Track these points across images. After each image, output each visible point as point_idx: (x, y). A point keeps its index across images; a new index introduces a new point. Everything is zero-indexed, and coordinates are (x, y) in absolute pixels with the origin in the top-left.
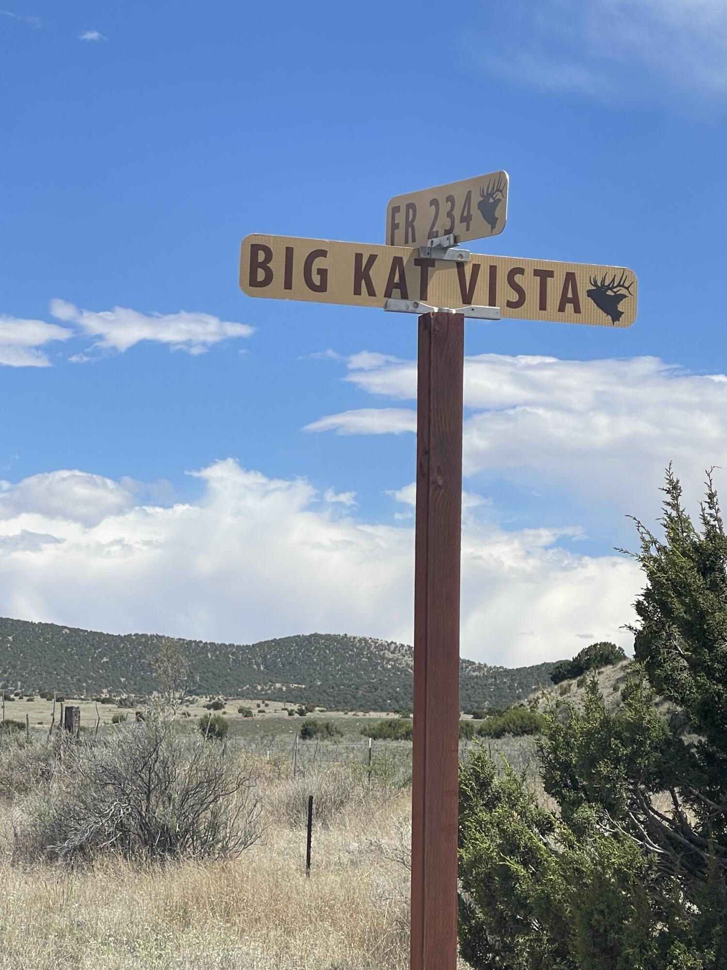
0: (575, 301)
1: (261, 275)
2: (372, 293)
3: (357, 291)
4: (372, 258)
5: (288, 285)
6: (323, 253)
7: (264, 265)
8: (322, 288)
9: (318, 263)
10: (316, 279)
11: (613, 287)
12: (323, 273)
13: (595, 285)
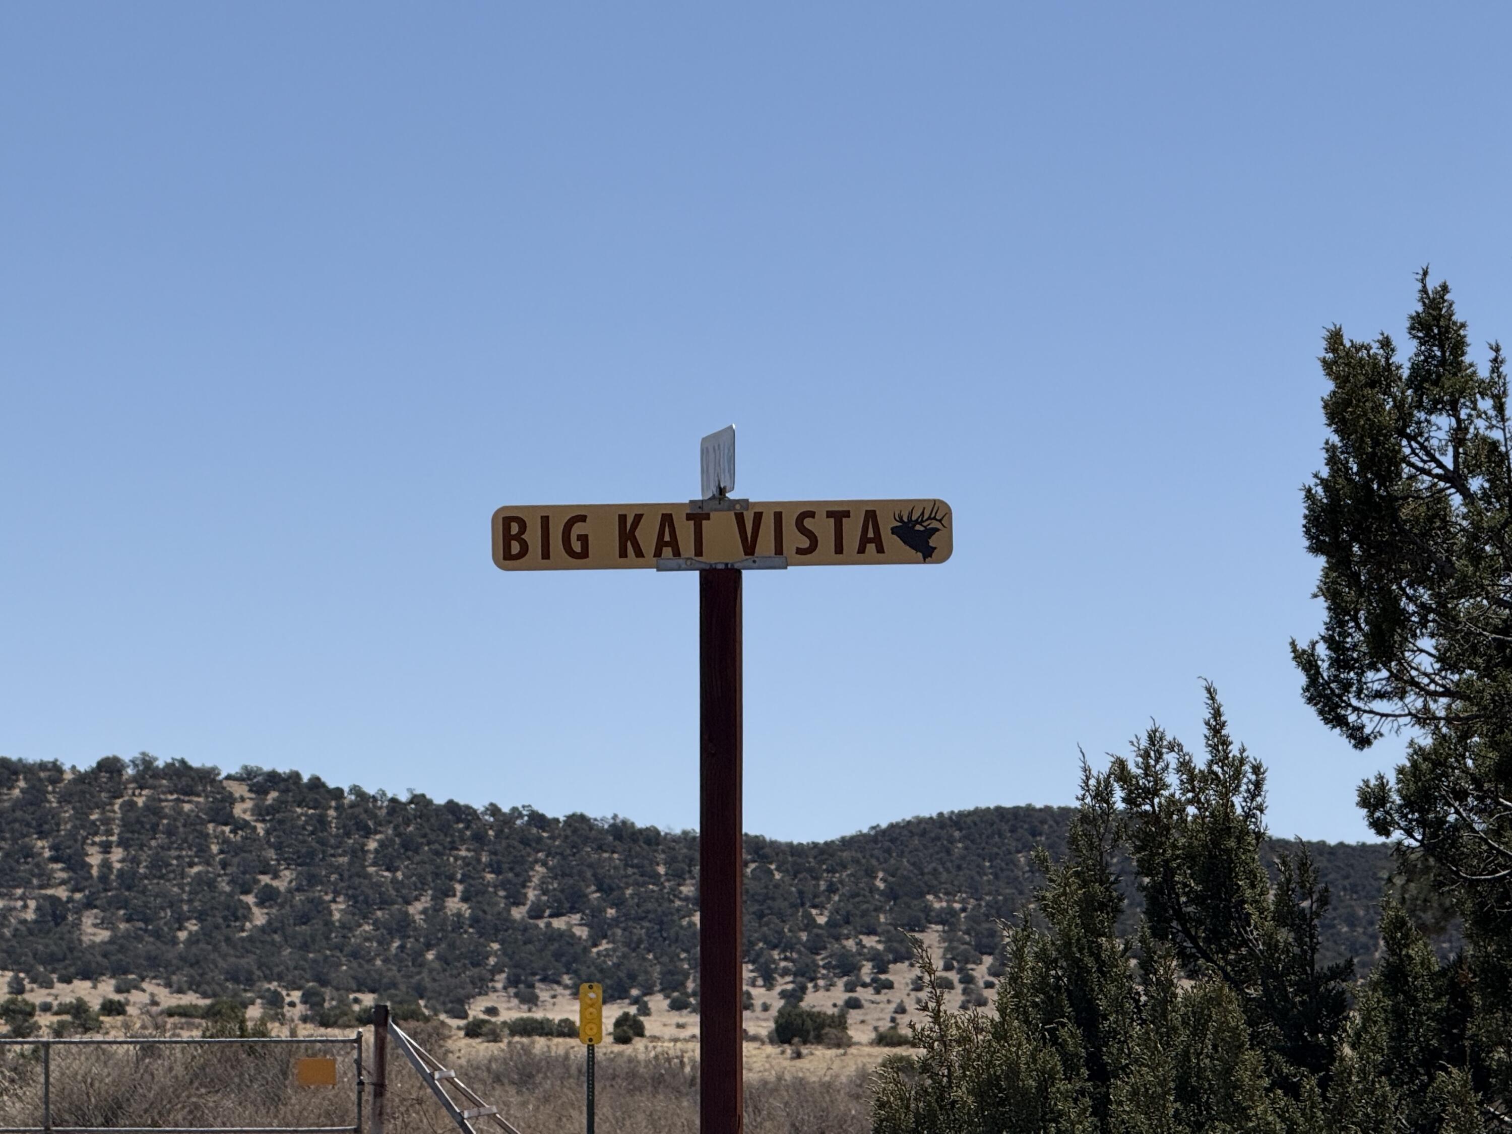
0: (878, 541)
1: (515, 548)
2: (639, 554)
3: (623, 554)
4: (638, 518)
5: (546, 555)
6: (583, 518)
7: (518, 537)
8: (584, 554)
9: (578, 529)
10: (577, 547)
11: (923, 521)
12: (583, 539)
13: (901, 520)
